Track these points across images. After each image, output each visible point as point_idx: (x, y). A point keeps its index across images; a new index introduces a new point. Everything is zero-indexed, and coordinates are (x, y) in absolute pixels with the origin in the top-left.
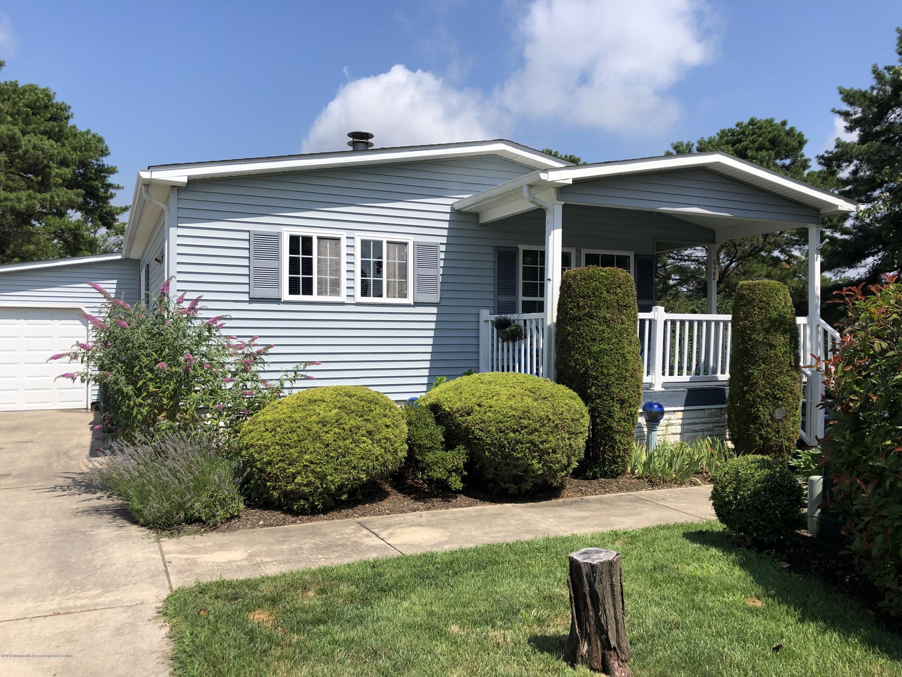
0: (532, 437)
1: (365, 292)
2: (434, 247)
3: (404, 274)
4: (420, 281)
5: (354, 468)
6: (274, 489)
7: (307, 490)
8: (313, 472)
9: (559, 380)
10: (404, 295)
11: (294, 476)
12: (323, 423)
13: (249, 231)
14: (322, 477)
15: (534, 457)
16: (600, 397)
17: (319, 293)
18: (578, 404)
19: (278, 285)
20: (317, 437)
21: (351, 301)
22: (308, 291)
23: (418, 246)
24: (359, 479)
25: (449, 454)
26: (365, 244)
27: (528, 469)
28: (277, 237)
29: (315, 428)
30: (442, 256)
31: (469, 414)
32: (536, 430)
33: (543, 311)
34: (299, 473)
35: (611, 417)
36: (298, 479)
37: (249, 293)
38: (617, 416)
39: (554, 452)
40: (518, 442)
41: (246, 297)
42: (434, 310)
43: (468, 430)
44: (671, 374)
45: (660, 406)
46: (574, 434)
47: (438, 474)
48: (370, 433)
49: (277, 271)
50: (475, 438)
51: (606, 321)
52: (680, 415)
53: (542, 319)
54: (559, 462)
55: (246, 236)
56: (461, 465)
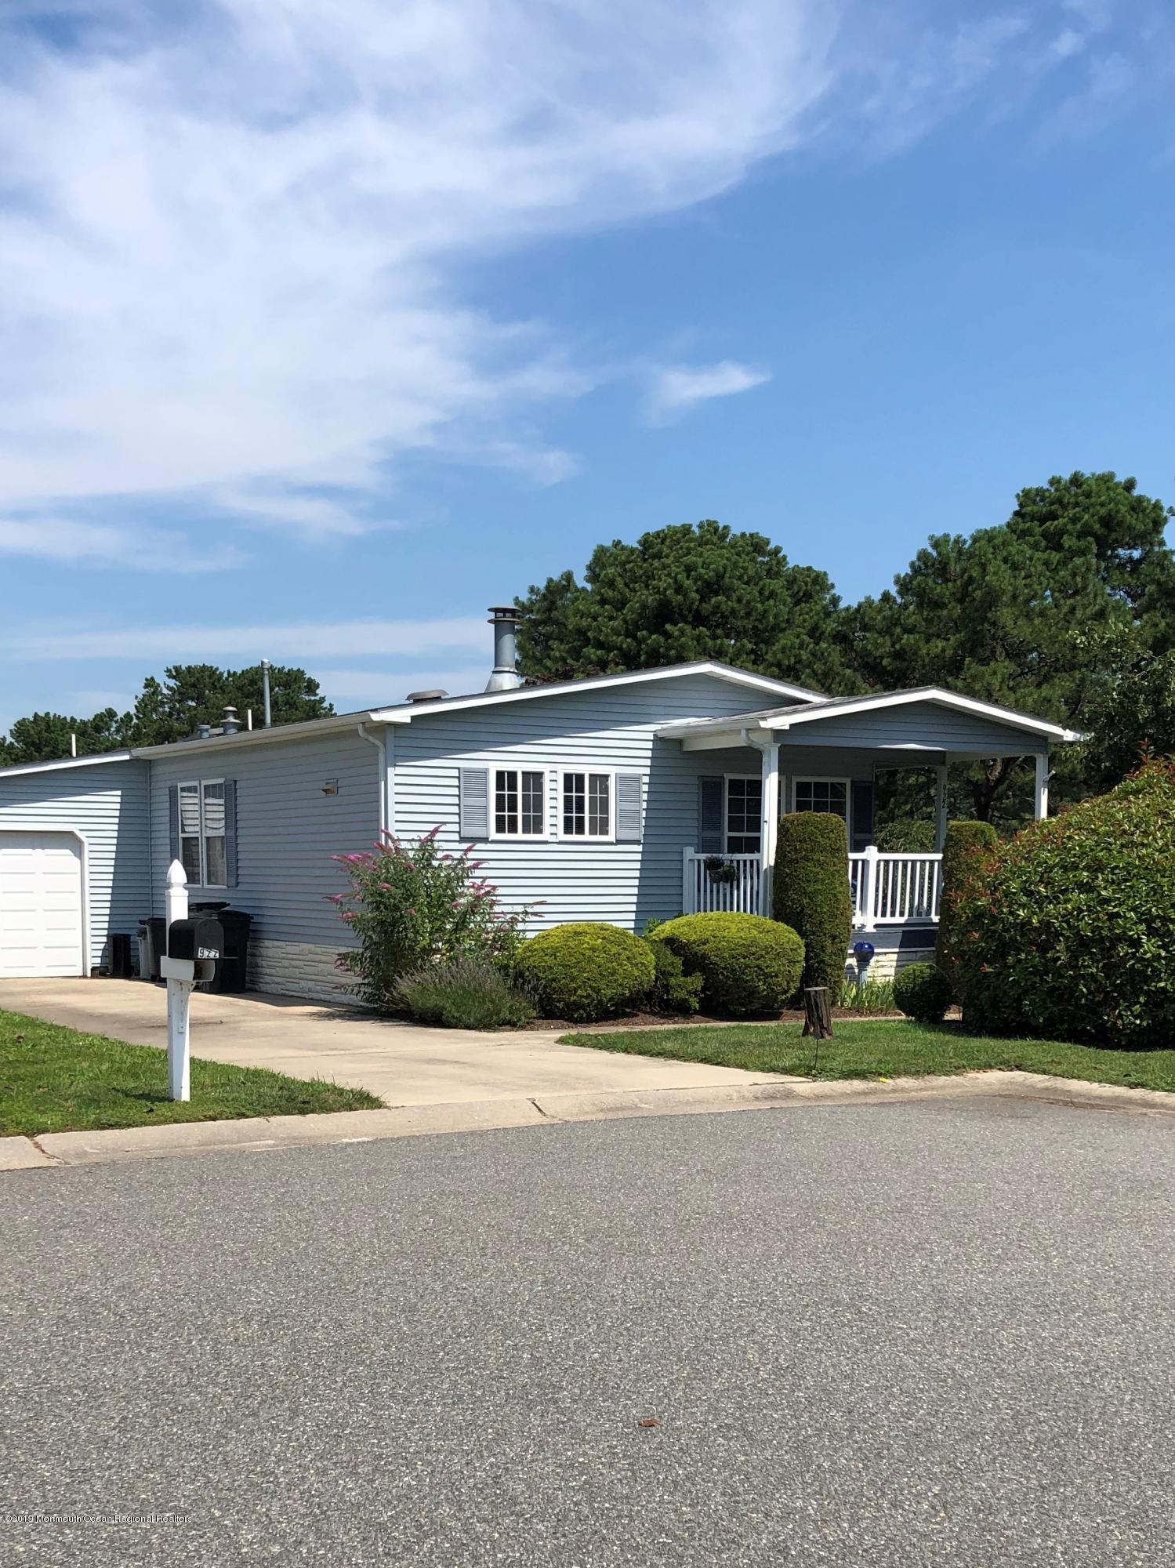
0: (759, 962)
1: (568, 830)
2: (637, 778)
3: (605, 809)
4: (622, 815)
5: (621, 985)
6: (559, 1001)
7: (586, 1001)
8: (590, 986)
9: (777, 917)
10: (605, 832)
11: (576, 990)
12: (593, 949)
13: (459, 768)
14: (598, 991)
15: (760, 980)
16: (813, 933)
17: (524, 831)
18: (795, 937)
19: (486, 825)
20: (590, 960)
21: (553, 839)
22: (513, 829)
23: (621, 778)
24: (624, 994)
25: (689, 979)
26: (568, 777)
27: (753, 992)
28: (485, 772)
29: (588, 953)
30: (645, 788)
31: (704, 944)
32: (762, 956)
33: (759, 851)
34: (580, 987)
35: (824, 951)
36: (579, 992)
37: (459, 832)
38: (829, 951)
39: (776, 976)
40: (748, 966)
41: (456, 837)
42: (640, 848)
43: (704, 957)
44: (884, 914)
45: (871, 947)
46: (793, 962)
47: (682, 994)
48: (628, 958)
49: (486, 808)
50: (711, 963)
51: (821, 865)
52: (895, 957)
53: (758, 861)
54: (780, 985)
55: (455, 773)
56: (699, 989)
